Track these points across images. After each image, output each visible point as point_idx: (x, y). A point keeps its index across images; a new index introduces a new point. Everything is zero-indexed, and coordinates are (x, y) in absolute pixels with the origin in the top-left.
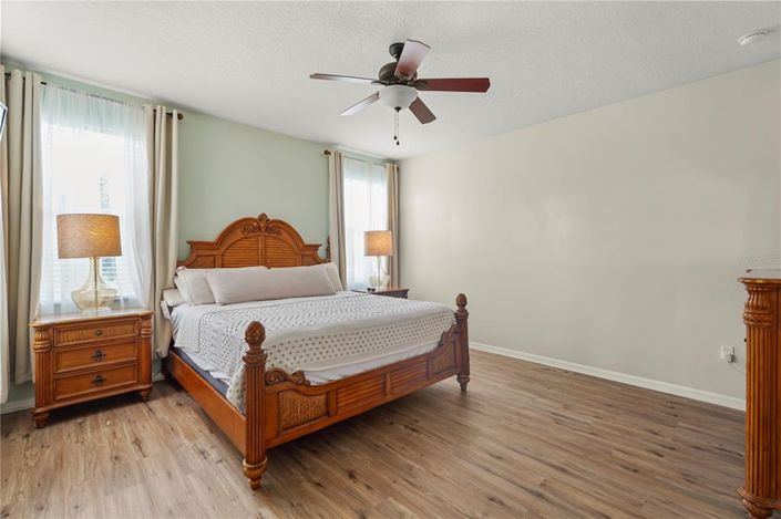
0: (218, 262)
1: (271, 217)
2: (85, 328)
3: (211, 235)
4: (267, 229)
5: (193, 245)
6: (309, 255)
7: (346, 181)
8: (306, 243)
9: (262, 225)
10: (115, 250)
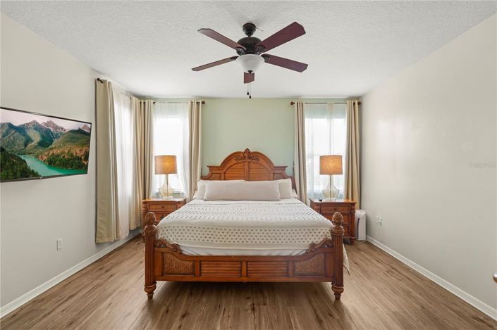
0: (223, 177)
1: (251, 150)
2: (158, 204)
3: (219, 163)
4: (249, 158)
5: (211, 168)
6: (279, 173)
7: (306, 120)
8: (275, 165)
9: (246, 155)
10: (174, 171)
